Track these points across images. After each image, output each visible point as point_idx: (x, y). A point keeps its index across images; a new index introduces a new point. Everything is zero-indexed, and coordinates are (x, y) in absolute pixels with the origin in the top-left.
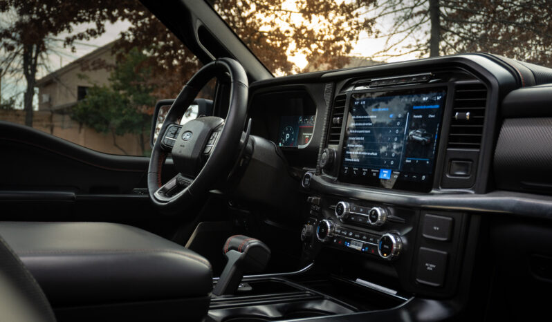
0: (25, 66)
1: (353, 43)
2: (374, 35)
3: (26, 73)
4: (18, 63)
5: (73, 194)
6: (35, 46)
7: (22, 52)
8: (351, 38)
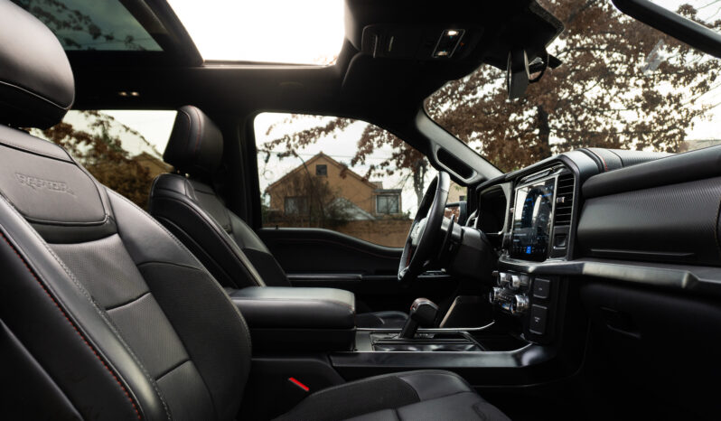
0: (415, 185)
1: (687, 130)
2: (707, 119)
3: (416, 190)
4: (411, 181)
5: (360, 276)
6: (421, 168)
7: (412, 174)
8: (686, 125)
